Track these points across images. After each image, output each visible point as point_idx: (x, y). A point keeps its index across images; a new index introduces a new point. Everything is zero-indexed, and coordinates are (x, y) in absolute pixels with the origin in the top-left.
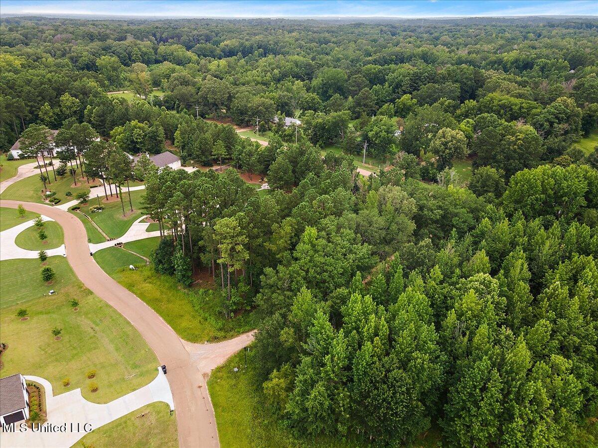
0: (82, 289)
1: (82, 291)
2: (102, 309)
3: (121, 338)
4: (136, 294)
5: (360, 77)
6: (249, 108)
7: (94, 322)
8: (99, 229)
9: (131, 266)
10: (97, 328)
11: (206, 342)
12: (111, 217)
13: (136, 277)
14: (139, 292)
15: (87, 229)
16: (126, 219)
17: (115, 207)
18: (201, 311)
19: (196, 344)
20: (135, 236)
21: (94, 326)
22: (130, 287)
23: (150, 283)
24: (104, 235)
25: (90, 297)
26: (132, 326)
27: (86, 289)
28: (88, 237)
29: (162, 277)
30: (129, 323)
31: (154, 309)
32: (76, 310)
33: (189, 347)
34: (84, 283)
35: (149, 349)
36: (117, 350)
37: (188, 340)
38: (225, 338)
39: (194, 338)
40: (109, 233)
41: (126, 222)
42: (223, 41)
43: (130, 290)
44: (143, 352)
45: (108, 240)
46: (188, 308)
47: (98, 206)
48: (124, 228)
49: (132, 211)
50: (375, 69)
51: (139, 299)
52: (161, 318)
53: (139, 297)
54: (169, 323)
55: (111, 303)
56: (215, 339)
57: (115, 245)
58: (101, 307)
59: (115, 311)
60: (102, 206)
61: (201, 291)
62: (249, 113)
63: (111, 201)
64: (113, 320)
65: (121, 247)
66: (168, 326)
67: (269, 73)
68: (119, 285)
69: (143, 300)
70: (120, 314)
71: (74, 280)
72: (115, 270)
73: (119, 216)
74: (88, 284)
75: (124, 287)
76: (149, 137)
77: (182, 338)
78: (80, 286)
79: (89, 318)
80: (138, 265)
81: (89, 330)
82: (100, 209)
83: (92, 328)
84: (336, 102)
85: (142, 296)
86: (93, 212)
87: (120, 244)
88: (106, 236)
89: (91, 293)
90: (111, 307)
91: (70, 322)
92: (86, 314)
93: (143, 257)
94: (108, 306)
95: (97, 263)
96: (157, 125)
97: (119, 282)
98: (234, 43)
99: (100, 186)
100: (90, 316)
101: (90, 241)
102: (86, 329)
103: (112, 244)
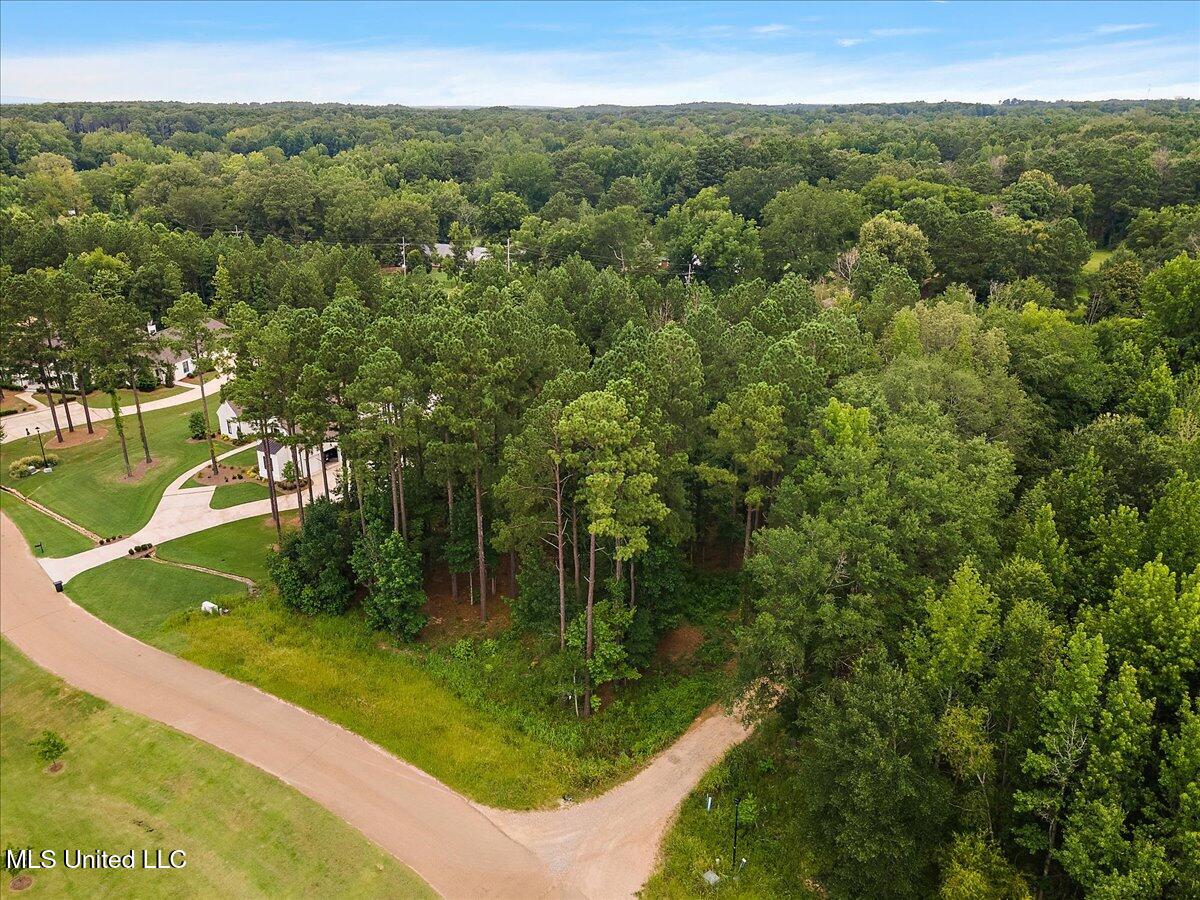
0: (61, 697)
1: (63, 702)
2: (157, 750)
3: (264, 839)
4: (255, 683)
5: (584, 167)
6: (376, 221)
7: (141, 801)
8: (57, 517)
9: (207, 606)
10: (157, 820)
11: (561, 801)
12: (88, 482)
13: (236, 633)
14: (265, 677)
15: (16, 520)
16: (136, 483)
17: (90, 456)
18: (491, 705)
19: (533, 814)
20: (181, 523)
21: (141, 814)
22: (230, 664)
23: (289, 644)
24: (82, 530)
25: (98, 718)
26: (290, 790)
27: (77, 694)
28: (30, 541)
29: (318, 624)
30: (272, 781)
31: (340, 722)
32: (55, 769)
33: (518, 826)
34: (60, 675)
35: (386, 861)
36: (263, 887)
37: (503, 803)
38: (613, 778)
39: (517, 797)
40: (94, 525)
41: (140, 492)
42: (232, 129)
43: (232, 675)
44: (368, 875)
45: (102, 543)
46: (442, 700)
47: (40, 458)
48: (139, 507)
49: (149, 461)
50: (606, 154)
51: (273, 697)
52: (376, 748)
53: (271, 692)
54: (412, 758)
55: (185, 726)
56: (587, 786)
57: (131, 552)
58: (152, 746)
59: (207, 749)
60: (51, 455)
61: (462, 646)
62: (377, 235)
63: (71, 443)
64: (211, 781)
65: (147, 556)
66: (413, 768)
67: (376, 170)
68: (189, 664)
69: (288, 698)
70: (230, 758)
71: (22, 670)
72: (158, 623)
73: (113, 477)
74: (79, 677)
75: (210, 667)
76: (141, 289)
77: (478, 802)
78: (49, 687)
79: (117, 790)
80: (226, 598)
81: (131, 829)
82: (45, 464)
83: (139, 823)
84: (560, 209)
85: (281, 685)
86: (24, 475)
87: (144, 548)
88: (89, 534)
89: (100, 704)
90: (187, 739)
91: (49, 815)
92: (101, 776)
93: (230, 577)
94: (173, 735)
95: (87, 609)
96: (157, 260)
97: (185, 657)
98: (258, 134)
99: (24, 410)
100: (116, 781)
101: (40, 550)
102: (119, 833)
103: (119, 550)
